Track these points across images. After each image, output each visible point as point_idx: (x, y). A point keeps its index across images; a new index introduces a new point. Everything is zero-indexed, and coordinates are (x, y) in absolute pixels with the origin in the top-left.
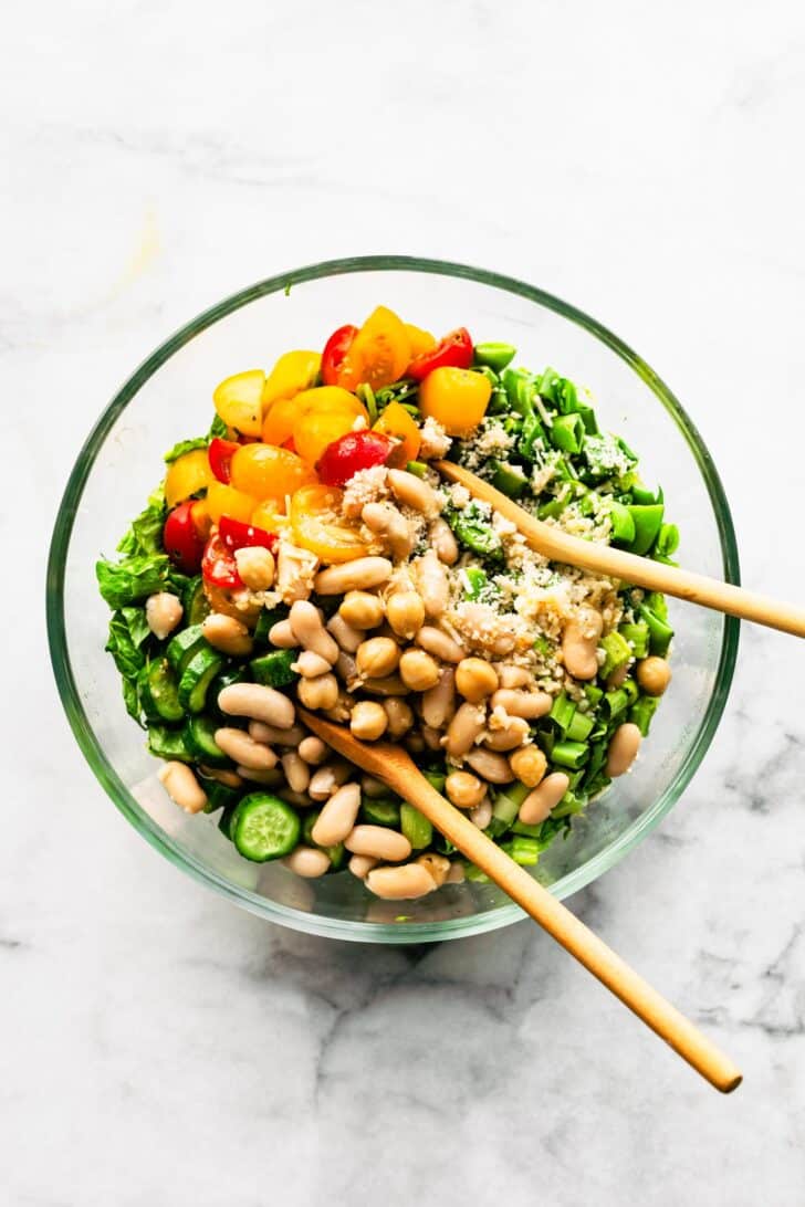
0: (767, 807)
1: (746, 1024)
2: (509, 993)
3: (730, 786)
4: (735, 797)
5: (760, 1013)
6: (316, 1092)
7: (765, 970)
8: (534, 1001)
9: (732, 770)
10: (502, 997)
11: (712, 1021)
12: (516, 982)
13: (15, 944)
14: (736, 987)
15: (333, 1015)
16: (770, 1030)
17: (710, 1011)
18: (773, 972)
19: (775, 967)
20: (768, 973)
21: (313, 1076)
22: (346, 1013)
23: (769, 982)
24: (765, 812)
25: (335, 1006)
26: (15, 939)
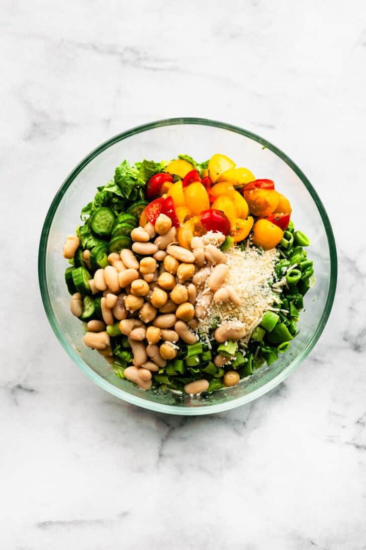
0: (361, 349)
1: (347, 443)
2: (244, 424)
3: (345, 339)
4: (347, 344)
5: (354, 439)
6: (158, 462)
7: (356, 420)
8: (255, 428)
9: (346, 333)
10: (241, 425)
11: (332, 441)
12: (248, 420)
13: (32, 391)
14: (343, 427)
15: (167, 429)
16: (358, 447)
17: (332, 437)
18: (361, 421)
19: (361, 419)
20: (358, 422)
21: (157, 456)
22: (173, 428)
23: (358, 426)
24: (360, 352)
25: (168, 425)
26: (32, 388)
